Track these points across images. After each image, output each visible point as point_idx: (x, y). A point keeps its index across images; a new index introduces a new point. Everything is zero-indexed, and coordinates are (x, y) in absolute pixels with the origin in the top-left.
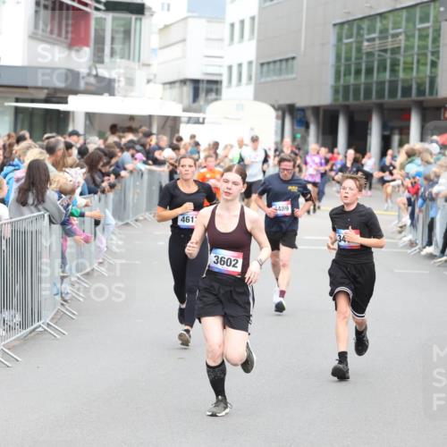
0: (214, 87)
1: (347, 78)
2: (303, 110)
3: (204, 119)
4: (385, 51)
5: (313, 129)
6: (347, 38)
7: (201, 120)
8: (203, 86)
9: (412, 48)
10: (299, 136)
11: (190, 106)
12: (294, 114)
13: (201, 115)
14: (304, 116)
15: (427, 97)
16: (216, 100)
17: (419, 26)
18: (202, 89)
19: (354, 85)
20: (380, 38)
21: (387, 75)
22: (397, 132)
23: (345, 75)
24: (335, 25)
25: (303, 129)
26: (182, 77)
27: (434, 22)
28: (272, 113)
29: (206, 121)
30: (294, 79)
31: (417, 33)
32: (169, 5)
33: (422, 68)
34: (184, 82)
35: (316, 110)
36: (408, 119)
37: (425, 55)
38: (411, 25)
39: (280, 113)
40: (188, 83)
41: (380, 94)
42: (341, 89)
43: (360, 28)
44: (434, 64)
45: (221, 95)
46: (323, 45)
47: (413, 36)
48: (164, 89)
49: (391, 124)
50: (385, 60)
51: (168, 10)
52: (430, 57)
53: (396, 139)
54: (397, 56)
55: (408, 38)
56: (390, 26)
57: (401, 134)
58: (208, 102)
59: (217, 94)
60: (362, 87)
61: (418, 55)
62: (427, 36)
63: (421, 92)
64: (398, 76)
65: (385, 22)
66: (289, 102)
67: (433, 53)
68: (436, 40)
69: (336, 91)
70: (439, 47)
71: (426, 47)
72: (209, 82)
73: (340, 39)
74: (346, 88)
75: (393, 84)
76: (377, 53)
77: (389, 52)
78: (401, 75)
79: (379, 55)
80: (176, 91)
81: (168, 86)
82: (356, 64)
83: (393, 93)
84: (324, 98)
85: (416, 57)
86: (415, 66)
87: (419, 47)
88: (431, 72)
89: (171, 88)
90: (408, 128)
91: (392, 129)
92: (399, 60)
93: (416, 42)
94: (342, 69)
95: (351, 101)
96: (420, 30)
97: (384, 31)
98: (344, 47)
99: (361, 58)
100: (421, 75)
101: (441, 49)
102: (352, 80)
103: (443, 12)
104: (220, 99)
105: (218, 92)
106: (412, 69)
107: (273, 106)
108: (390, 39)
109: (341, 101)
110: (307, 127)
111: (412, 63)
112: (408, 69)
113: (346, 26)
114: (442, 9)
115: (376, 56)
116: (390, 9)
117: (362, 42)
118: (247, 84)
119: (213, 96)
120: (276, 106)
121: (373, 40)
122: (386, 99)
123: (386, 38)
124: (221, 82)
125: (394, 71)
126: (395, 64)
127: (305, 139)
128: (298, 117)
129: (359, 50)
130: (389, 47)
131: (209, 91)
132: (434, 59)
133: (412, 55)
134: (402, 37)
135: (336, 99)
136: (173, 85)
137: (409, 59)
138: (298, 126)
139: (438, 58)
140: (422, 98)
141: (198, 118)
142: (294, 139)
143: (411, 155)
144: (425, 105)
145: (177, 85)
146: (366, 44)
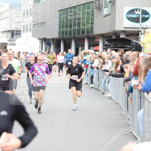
0: (19, 33)
1: (63, 28)
2: (49, 40)
3: (15, 44)
4: (76, 19)
5: (52, 46)
6: (63, 15)
7: (14, 44)
8: (15, 33)
9: (85, 18)
10: (48, 48)
11: (10, 39)
12: (46, 41)
13: (14, 42)
14: (49, 42)
15: (90, 34)
16: (19, 37)
17: (86, 11)
18: (14, 34)
19: (66, 31)
20: (74, 15)
21: (76, 28)
22: (80, 46)
23: (62, 28)
24: (58, 11)
25: (49, 46)
26: (8, 30)
27: (92, 9)
28: (38, 41)
29: (16, 44)
30: (46, 29)
31: (86, 13)
32: (2, 6)
33: (88, 24)
34: (8, 31)
35: (53, 39)
36: (84, 42)
37: (89, 20)
38: (84, 10)
39: (41, 41)
40: (10, 32)
41: (74, 34)
42: (61, 32)
43: (67, 12)
44: (92, 23)
45: (21, 35)
46: (55, 17)
47: (85, 14)
48: (2, 34)
49: (78, 44)
50: (76, 22)
51: (2, 7)
52: (91, 21)
53: (80, 48)
54: (80, 21)
55: (83, 14)
56: (77, 11)
57: (82, 47)
58: (17, 38)
59: (19, 35)
60: (68, 31)
61: (87, 20)
62: (90, 14)
63: (88, 32)
64: (80, 28)
65: (76, 9)
66: (44, 37)
67: (92, 20)
68: (93, 15)
69: (60, 33)
70: (93, 17)
71: (89, 18)
72: (17, 31)
73: (60, 16)
74: (63, 32)
75: (79, 30)
76: (73, 20)
77: (77, 19)
78: (81, 27)
79: (74, 21)
80: (6, 34)
81: (3, 33)
82: (62, 24)
83: (79, 33)
84: (56, 35)
85: (86, 21)
86: (86, 24)
87: (87, 17)
88: (91, 26)
89: (4, 33)
90: (84, 45)
91: (79, 45)
92: (80, 22)
93: (86, 16)
94: (61, 25)
95: (65, 36)
96: (87, 12)
97: (75, 13)
98: (62, 18)
99: (68, 22)
100: (88, 27)
101: (94, 18)
102: (65, 29)
103: (94, 6)
104: (21, 37)
105: (20, 34)
106: (85, 25)
107: (38, 39)
108: (77, 15)
109: (61, 36)
110: (50, 45)
111: (85, 23)
112: (84, 25)
113: (62, 11)
114: (94, 5)
115: (73, 21)
116: (77, 5)
117: (68, 16)
118: (30, 32)
119: (18, 36)
120: (40, 39)
121: (71, 15)
122: (77, 35)
123: (76, 15)
124: (21, 31)
125: (79, 26)
126: (79, 24)
127: (49, 49)
128: (47, 42)
129: (67, 19)
130: (77, 18)
131: (17, 34)
132: (92, 21)
133: (85, 20)
134: (81, 14)
135: (59, 36)
136: (5, 33)
137: (84, 22)
138: (47, 45)
139: (93, 21)
140: (88, 35)
141: (13, 43)
142: (46, 50)
143: (85, 54)
144: (90, 37)
145: (6, 32)
146: (69, 17)
